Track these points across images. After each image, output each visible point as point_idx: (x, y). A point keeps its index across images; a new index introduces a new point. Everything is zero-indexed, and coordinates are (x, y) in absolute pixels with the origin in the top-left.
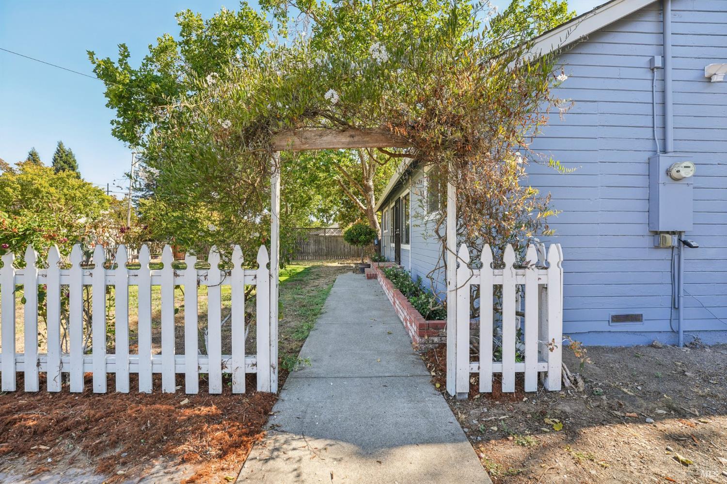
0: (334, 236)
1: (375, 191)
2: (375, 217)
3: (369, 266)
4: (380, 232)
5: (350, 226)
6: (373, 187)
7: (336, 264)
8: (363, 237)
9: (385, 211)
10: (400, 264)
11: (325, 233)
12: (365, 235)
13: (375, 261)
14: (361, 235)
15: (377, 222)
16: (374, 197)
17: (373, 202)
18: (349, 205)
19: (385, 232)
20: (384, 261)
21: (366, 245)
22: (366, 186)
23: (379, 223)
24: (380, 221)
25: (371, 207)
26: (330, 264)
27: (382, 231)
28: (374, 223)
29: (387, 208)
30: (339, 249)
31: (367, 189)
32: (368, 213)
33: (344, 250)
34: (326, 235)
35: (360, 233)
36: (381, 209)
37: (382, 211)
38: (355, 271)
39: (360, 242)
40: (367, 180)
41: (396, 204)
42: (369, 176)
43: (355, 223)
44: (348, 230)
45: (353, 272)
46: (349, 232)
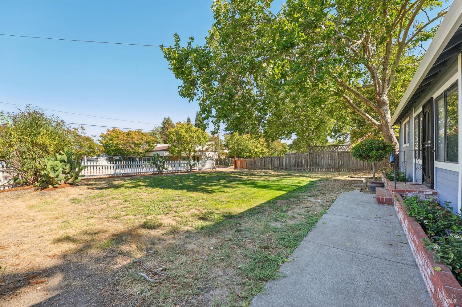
0: (347, 152)
1: (390, 106)
2: (392, 132)
3: (382, 185)
4: (398, 146)
5: (359, 141)
6: (388, 102)
7: (346, 178)
8: (374, 152)
9: (404, 123)
10: (432, 188)
11: (338, 149)
12: (377, 150)
13: (392, 179)
14: (372, 150)
15: (394, 136)
16: (389, 111)
17: (389, 116)
18: (361, 123)
19: (404, 146)
20: (404, 180)
21: (379, 161)
22: (379, 101)
23: (397, 137)
24: (398, 135)
25: (387, 122)
26: (340, 178)
27: (401, 145)
28: (390, 138)
29: (408, 119)
30: (351, 163)
31: (381, 104)
32: (383, 128)
33: (357, 164)
34: (339, 151)
35: (370, 148)
36: (399, 121)
37: (401, 123)
38: (363, 188)
39: (371, 158)
40: (381, 95)
41: (423, 109)
42: (383, 91)
43: (364, 138)
44: (356, 146)
45: (361, 190)
46: (358, 147)
